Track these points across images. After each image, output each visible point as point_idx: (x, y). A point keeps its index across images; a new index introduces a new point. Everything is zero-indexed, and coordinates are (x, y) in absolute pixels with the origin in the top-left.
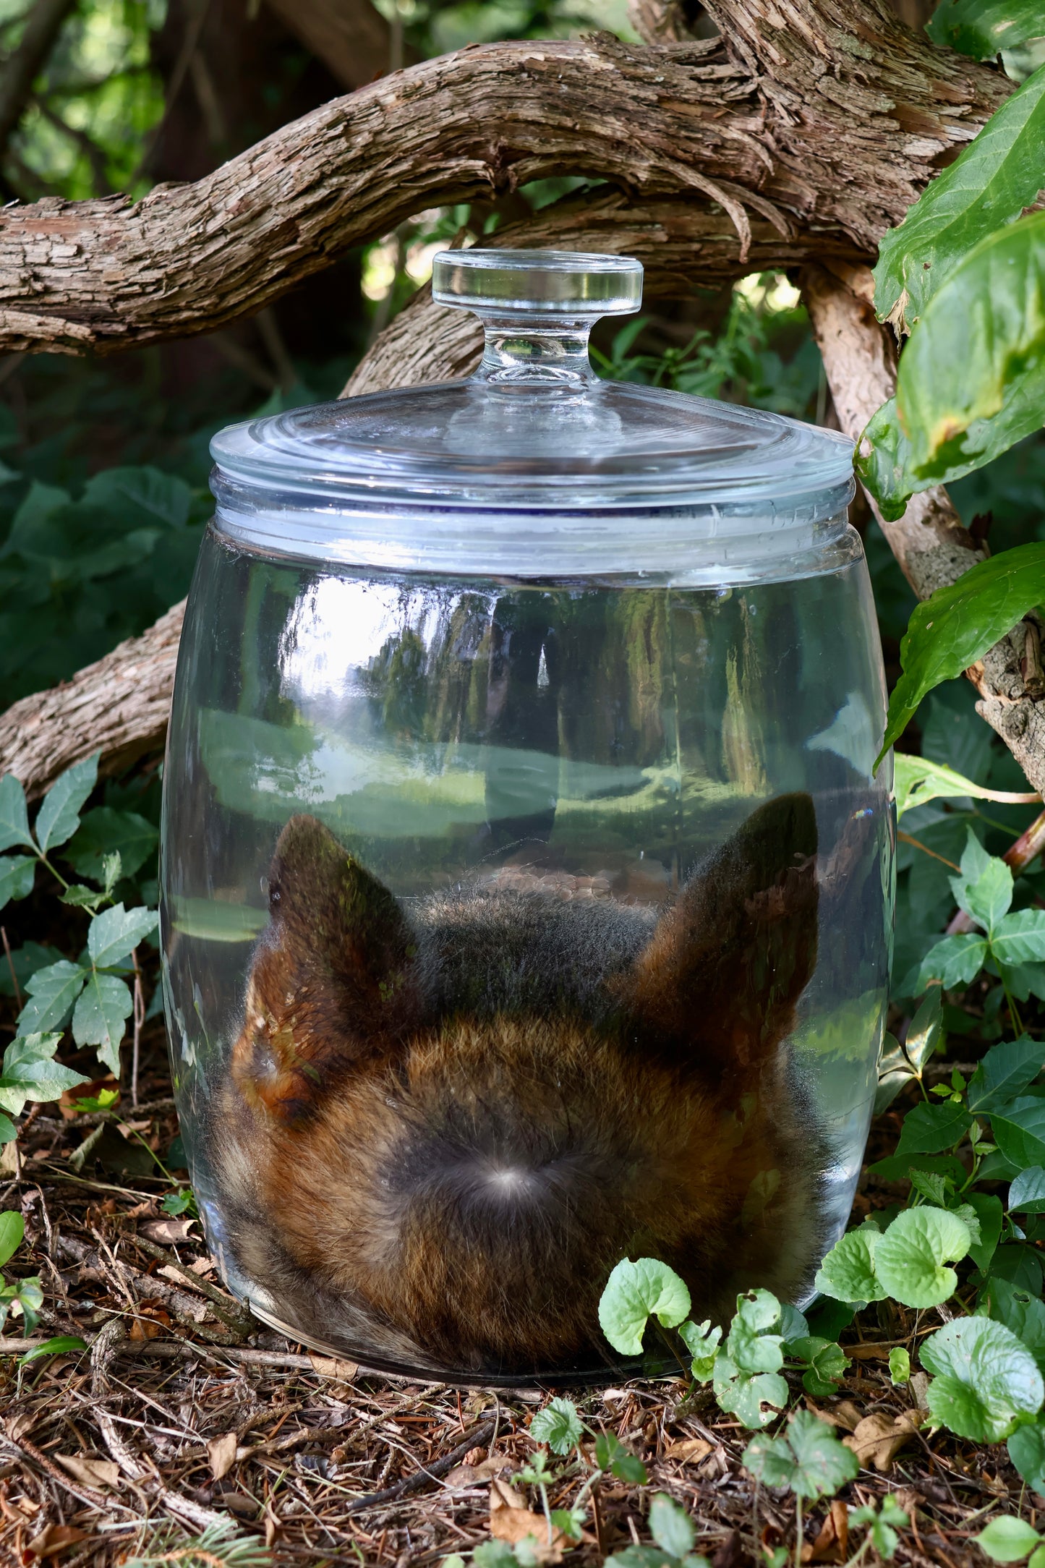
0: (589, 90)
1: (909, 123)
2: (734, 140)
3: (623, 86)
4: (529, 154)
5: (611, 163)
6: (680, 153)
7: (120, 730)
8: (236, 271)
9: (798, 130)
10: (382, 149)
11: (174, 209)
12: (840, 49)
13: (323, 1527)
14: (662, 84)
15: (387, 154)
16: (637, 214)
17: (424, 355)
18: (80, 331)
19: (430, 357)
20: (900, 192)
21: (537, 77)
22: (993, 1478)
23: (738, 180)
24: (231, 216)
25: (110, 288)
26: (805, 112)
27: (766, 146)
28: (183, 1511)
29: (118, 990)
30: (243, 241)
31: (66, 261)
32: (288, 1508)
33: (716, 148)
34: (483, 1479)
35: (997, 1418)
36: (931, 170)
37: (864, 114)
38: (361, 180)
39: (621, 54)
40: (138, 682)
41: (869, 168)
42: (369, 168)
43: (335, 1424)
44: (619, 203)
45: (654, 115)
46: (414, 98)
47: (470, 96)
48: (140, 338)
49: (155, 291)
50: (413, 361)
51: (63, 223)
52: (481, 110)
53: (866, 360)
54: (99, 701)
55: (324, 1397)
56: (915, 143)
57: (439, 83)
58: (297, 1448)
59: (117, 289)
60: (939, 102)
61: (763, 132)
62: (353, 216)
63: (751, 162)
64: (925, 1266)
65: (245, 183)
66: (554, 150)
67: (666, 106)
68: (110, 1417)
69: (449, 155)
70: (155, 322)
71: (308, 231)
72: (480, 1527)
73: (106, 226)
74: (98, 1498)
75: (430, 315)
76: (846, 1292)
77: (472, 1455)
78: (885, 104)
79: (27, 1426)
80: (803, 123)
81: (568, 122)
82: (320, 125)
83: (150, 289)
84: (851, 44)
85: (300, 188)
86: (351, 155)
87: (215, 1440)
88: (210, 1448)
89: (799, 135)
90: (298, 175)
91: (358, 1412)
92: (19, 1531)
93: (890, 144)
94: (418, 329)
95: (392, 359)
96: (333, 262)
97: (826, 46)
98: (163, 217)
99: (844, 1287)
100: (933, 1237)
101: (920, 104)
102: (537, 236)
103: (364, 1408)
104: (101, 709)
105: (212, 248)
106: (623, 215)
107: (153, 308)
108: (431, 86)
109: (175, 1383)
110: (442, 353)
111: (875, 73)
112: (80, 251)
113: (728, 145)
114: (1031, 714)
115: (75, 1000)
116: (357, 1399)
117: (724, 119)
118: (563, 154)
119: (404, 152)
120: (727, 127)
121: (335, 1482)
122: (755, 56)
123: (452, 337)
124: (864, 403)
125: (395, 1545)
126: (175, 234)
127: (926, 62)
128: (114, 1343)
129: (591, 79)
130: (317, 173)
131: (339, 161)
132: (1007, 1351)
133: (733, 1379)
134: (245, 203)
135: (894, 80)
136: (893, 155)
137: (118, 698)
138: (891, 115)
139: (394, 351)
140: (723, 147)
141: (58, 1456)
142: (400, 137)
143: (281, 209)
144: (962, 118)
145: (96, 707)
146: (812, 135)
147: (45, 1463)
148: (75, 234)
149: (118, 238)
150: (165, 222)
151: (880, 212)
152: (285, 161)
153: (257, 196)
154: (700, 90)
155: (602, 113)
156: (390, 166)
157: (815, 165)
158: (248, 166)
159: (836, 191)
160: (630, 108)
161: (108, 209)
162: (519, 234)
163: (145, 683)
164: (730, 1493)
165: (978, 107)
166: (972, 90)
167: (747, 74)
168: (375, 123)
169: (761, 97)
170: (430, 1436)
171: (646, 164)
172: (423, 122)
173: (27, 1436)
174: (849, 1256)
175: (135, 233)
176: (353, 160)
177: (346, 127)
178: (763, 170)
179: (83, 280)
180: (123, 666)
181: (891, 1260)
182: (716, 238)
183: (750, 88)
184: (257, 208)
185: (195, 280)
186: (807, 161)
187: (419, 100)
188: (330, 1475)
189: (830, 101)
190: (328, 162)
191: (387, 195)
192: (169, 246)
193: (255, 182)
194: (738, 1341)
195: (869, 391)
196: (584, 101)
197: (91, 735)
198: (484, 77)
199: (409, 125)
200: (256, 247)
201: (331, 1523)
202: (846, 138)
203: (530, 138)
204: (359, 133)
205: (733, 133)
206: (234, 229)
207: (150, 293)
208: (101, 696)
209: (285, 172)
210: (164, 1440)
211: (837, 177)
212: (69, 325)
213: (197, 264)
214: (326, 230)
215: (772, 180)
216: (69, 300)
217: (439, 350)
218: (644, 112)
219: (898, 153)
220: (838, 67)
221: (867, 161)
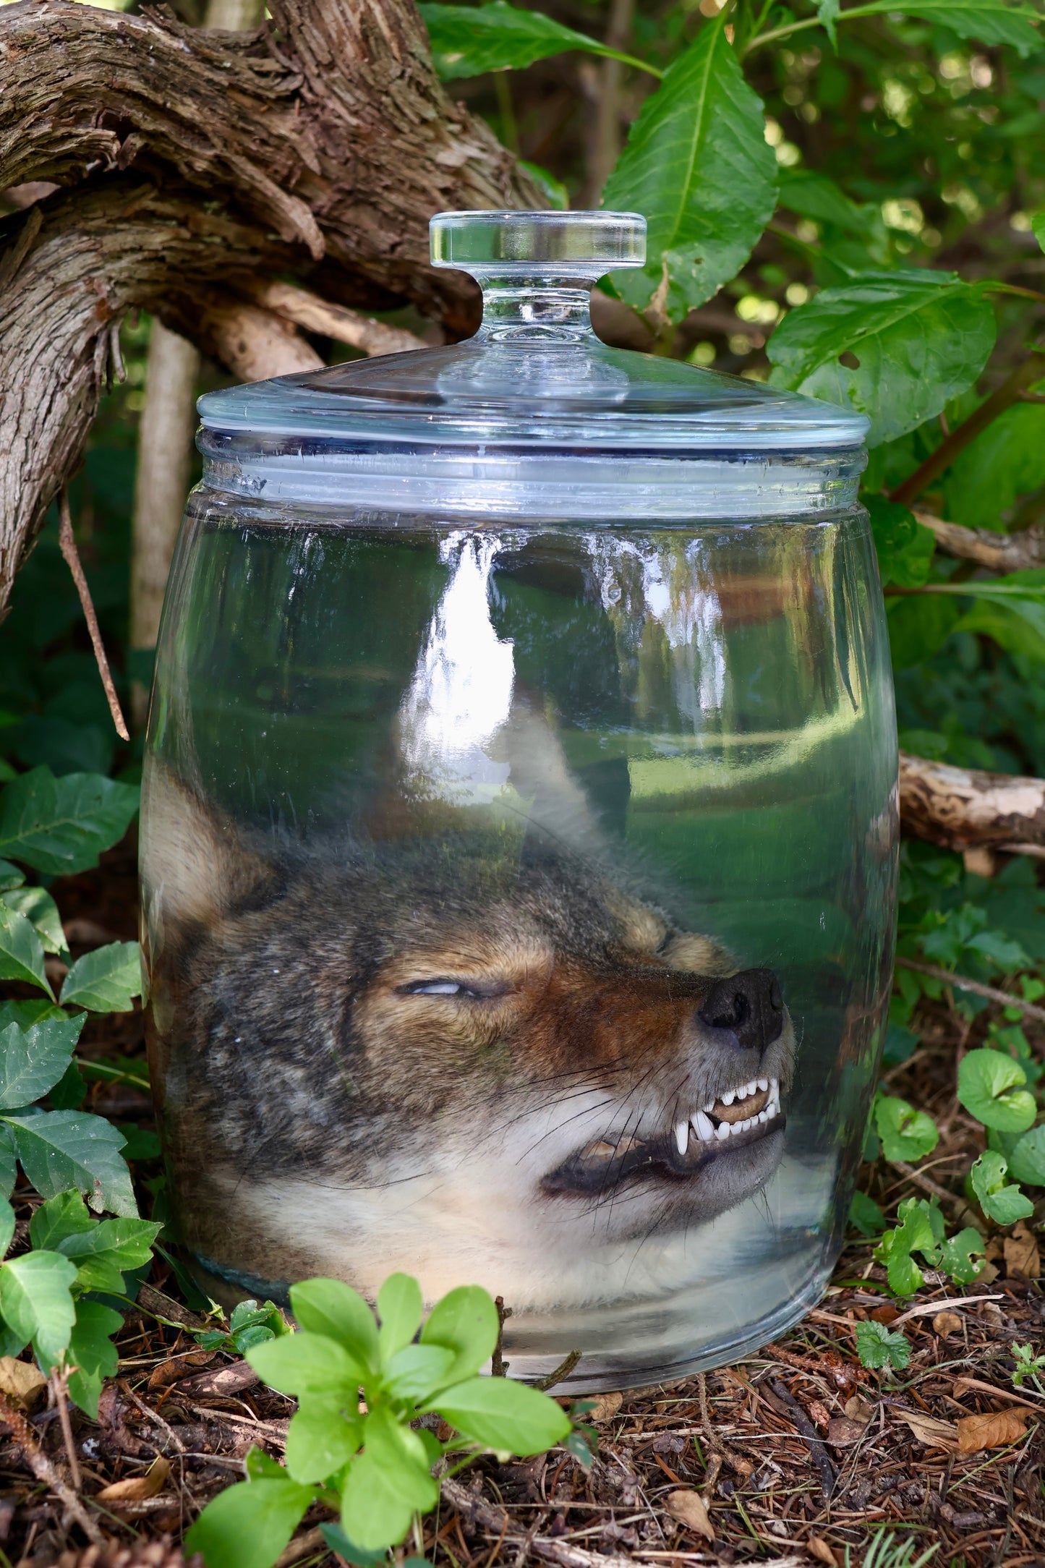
0: (170, 66)
1: (438, 133)
2: (279, 135)
3: (197, 66)
4: (135, 128)
5: (176, 149)
6: (236, 145)
9: (357, 131)
10: (22, 105)
12: (413, 54)
14: (229, 71)
15: (26, 112)
19: (51, 353)
20: (427, 199)
21: (131, 45)
26: (367, 112)
27: (310, 144)
32: (780, 1530)
33: (263, 142)
34: (867, 1422)
36: (453, 180)
37: (416, 121)
39: (178, 32)
41: (408, 174)
42: (16, 125)
45: (222, 101)
46: (31, 49)
47: (80, 56)
50: (32, 357)
52: (92, 73)
56: (444, 152)
57: (48, 36)
58: (717, 1480)
60: (446, 118)
63: (283, 161)
66: (150, 128)
67: (232, 93)
69: (75, 120)
77: (819, 1411)
78: (430, 113)
81: (160, 99)
84: (421, 51)
86: (4, 107)
89: (355, 136)
93: (428, 151)
94: (25, 320)
97: (402, 49)
101: (440, 118)
108: (42, 39)
110: (62, 348)
113: (273, 139)
117: (270, 114)
118: (154, 134)
119: (39, 110)
120: (274, 120)
121: (768, 1490)
129: (169, 55)
135: (433, 92)
136: (428, 164)
138: (431, 124)
140: (267, 142)
142: (30, 94)
144: (458, 136)
146: (368, 137)
151: (401, 218)
154: (256, 82)
155: (180, 91)
156: (31, 126)
160: (203, 91)
166: (458, 112)
167: (295, 69)
168: (6, 72)
169: (306, 95)
172: (46, 79)
176: (5, 113)
178: (294, 170)
183: (293, 84)
187: (36, 52)
188: (756, 1487)
189: (396, 104)
196: (167, 78)
198: (90, 36)
199: (35, 81)
202: (398, 143)
203: (137, 112)
205: (280, 128)
217: (58, 343)
218: (213, 98)
219: (431, 160)
220: (409, 71)
221: (409, 167)
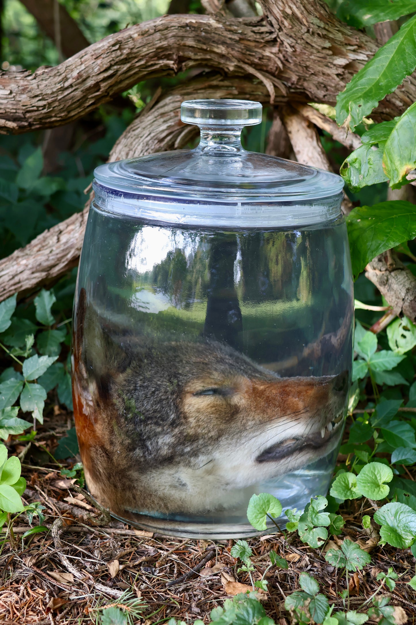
0: (213, 35)
1: (336, 52)
2: (267, 56)
3: (226, 33)
4: (189, 59)
5: (219, 63)
6: (246, 60)
7: (19, 285)
8: (75, 102)
9: (294, 53)
10: (133, 55)
11: (50, 77)
12: (312, 23)
13: (158, 593)
14: (241, 34)
15: (135, 57)
16: (226, 83)
17: (147, 137)
18: (11, 124)
19: (149, 138)
20: (331, 78)
21: (193, 29)
22: (404, 562)
23: (267, 71)
24: (74, 80)
25: (24, 108)
26: (297, 46)
27: (279, 58)
28: (103, 590)
29: (39, 389)
30: (79, 90)
31: (5, 96)
32: (142, 587)
33: (260, 59)
34: (216, 572)
35: (407, 539)
36: (343, 70)
37: (320, 48)
38: (125, 67)
39: (224, 21)
40: (27, 266)
41: (320, 69)
42: (129, 62)
43: (151, 555)
44: (220, 79)
45: (237, 45)
46: (146, 35)
47: (167, 35)
48: (33, 128)
49: (43, 109)
50: (142, 139)
51: (3, 81)
52: (172, 41)
53: (310, 142)
54: (11, 274)
55: (144, 545)
56: (338, 60)
57: (155, 30)
58: (140, 564)
59: (27, 108)
60: (346, 44)
61: (278, 53)
62: (121, 81)
63: (272, 64)
64: (376, 485)
65: (79, 67)
66: (199, 58)
67: (242, 42)
68: (65, 556)
69: (160, 58)
70: (41, 122)
71: (104, 87)
72: (219, 590)
73: (22, 83)
74: (67, 587)
75: (148, 121)
76: (343, 496)
77: (209, 563)
78: (328, 44)
79: (34, 561)
80: (295, 51)
81: (205, 47)
82: (109, 45)
83: (41, 108)
84: (317, 21)
85: (102, 70)
86: (122, 57)
87: (109, 563)
88: (108, 566)
89: (294, 55)
90: (101, 65)
91: (159, 550)
92: (40, 600)
93: (329, 59)
94: (144, 126)
95: (134, 138)
96: (112, 99)
97: (307, 21)
98: (46, 80)
99: (341, 494)
100: (378, 474)
101: (340, 45)
102: (189, 91)
103: (161, 549)
104: (11, 277)
105: (66, 93)
106: (222, 83)
107: (41, 116)
108: (152, 31)
109: (84, 542)
110: (154, 136)
111: (325, 32)
112: (11, 93)
113: (265, 58)
114: (389, 277)
115: (20, 394)
116: (157, 545)
117: (263, 48)
118: (202, 60)
119: (142, 56)
120: (264, 51)
121: (158, 576)
122: (279, 24)
123: (157, 130)
124: (310, 158)
125: (188, 599)
126: (52, 87)
127: (342, 29)
128: (60, 528)
129: (213, 30)
130: (109, 64)
131: (117, 59)
132: (409, 514)
133: (306, 530)
134: (80, 75)
135: (331, 36)
136: (329, 64)
137: (18, 272)
138: (329, 49)
139: (135, 135)
140: (262, 58)
141: (48, 572)
142: (140, 51)
143: (94, 78)
144: (354, 51)
145: (9, 276)
146: (299, 55)
147: (44, 575)
148: (9, 86)
149: (27, 88)
150: (46, 82)
151: (323, 85)
152: (95, 59)
153: (84, 73)
154: (255, 36)
155: (218, 44)
156: (137, 62)
157: (299, 67)
158: (79, 60)
159: (307, 77)
160: (228, 42)
161: (22, 75)
162: (182, 90)
163: (30, 266)
164: (311, 572)
165: (360, 47)
166: (358, 40)
167: (273, 30)
168: (131, 44)
169: (278, 40)
170: (188, 557)
171: (233, 64)
172: (149, 45)
173: (34, 565)
174: (342, 483)
175: (35, 86)
176: (123, 59)
177: (120, 46)
178: (278, 68)
179: (12, 104)
180: (20, 259)
181: (363, 483)
182: (255, 93)
183: (274, 36)
184: (84, 77)
185: (59, 105)
186: (296, 65)
188: (155, 574)
189: (307, 43)
190: (113, 60)
191: (135, 74)
192: (49, 92)
193: (83, 67)
194: (312, 515)
195: (312, 153)
196: (210, 39)
197: (7, 287)
198: (173, 28)
199: (144, 46)
200: (84, 93)
201: (161, 592)
203: (190, 53)
204: (124, 49)
205: (267, 53)
206: (76, 85)
207: (40, 110)
208: (11, 272)
209: (96, 63)
210: (89, 564)
211: (307, 72)
212: (7, 122)
213: (60, 99)
214: (111, 87)
215: (281, 72)
216: (6, 112)
217: (152, 135)
218: (234, 44)
219: (332, 63)
220: (311, 30)
221: (319, 66)
